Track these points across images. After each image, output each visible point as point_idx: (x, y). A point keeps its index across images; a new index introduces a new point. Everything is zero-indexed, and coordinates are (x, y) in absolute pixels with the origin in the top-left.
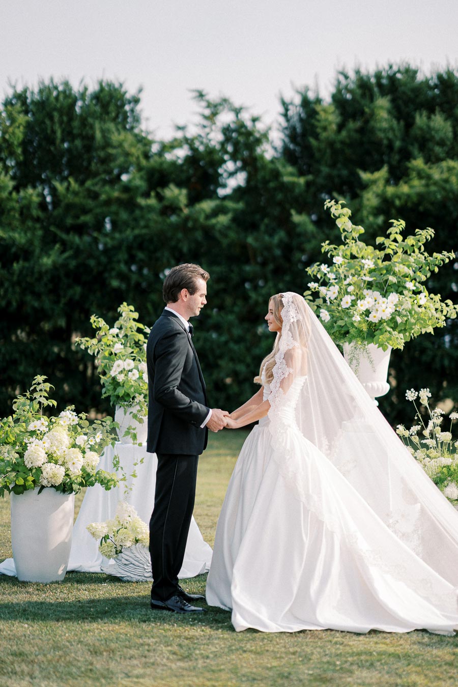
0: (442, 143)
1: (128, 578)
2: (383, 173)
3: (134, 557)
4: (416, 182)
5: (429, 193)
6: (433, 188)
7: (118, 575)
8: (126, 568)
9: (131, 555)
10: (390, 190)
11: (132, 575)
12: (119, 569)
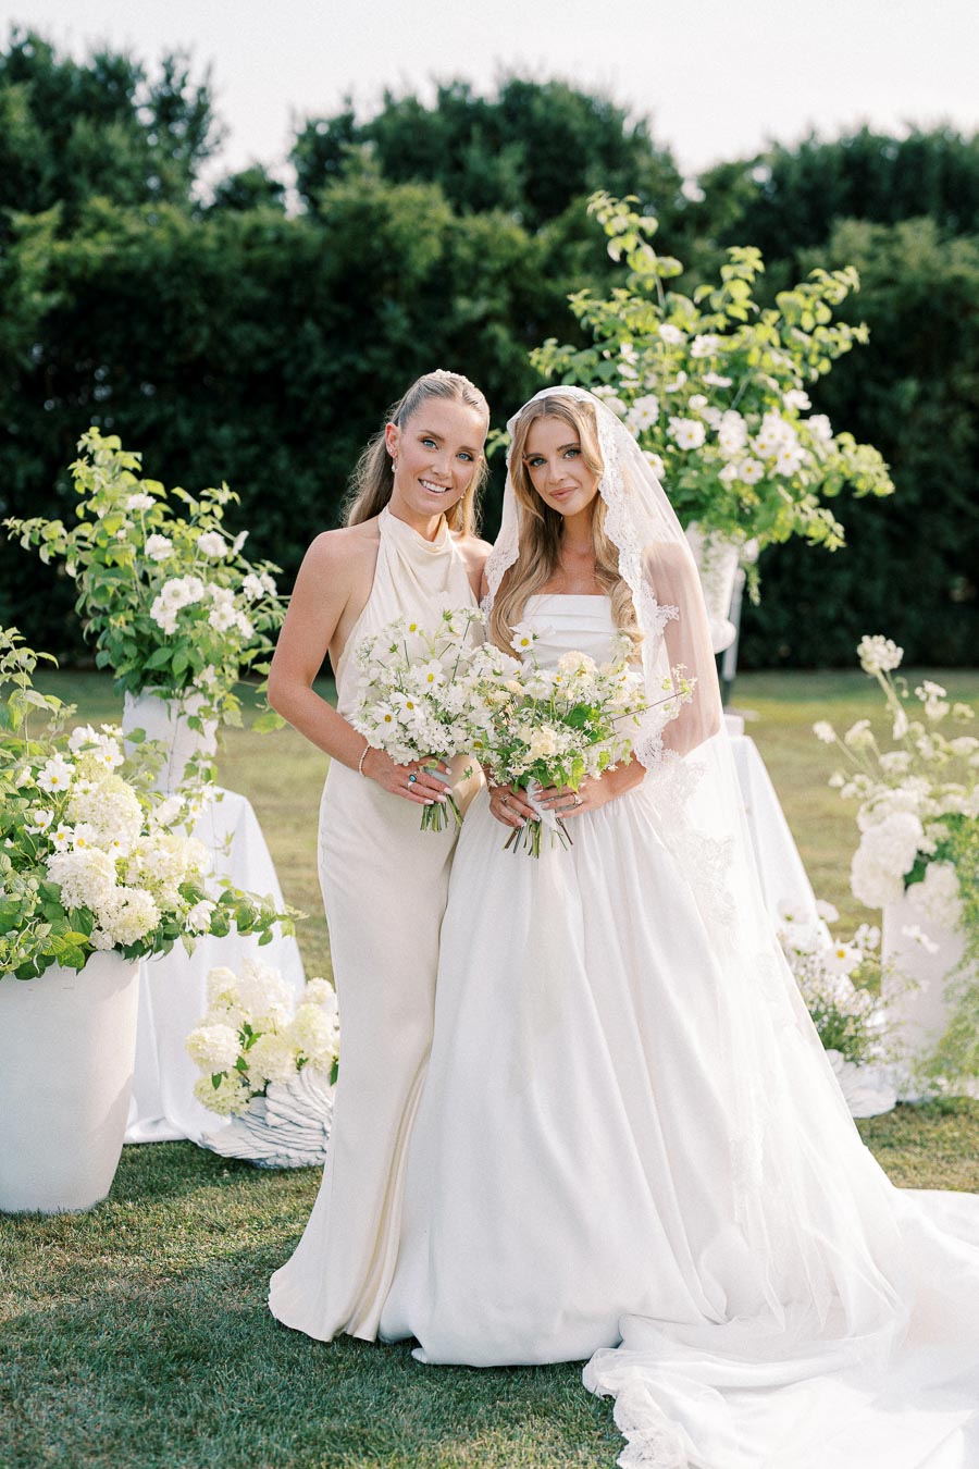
0: (125, 173)
1: (279, 1161)
2: (51, 217)
3: (295, 1104)
4: (103, 236)
5: (128, 257)
6: (134, 249)
7: (253, 1155)
8: (274, 1136)
9: (289, 1100)
10: (61, 247)
11: (291, 1153)
12: (254, 1139)
